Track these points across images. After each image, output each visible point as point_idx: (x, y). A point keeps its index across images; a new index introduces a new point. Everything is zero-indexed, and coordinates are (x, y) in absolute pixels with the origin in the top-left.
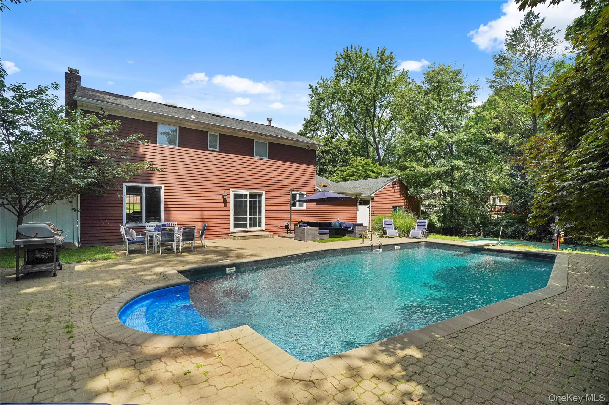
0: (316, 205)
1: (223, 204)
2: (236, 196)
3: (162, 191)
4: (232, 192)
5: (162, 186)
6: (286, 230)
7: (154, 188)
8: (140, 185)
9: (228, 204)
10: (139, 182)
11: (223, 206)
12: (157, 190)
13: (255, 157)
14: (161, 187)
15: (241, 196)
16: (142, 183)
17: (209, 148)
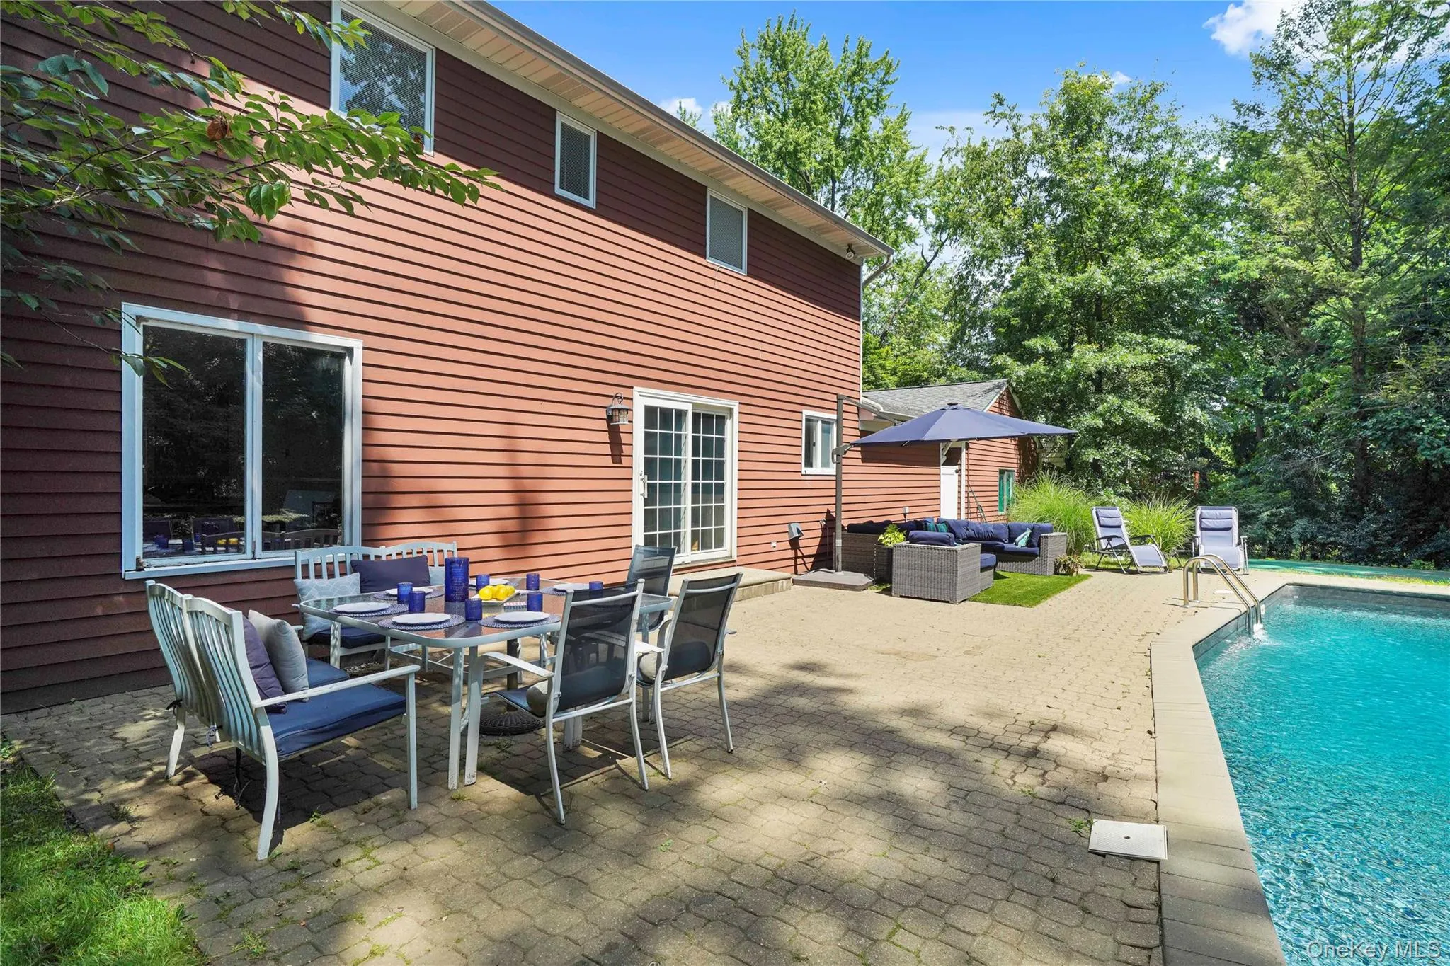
0: (859, 462)
1: (607, 449)
2: (650, 412)
3: (352, 375)
4: (642, 398)
5: (357, 344)
6: (791, 554)
7: (312, 354)
8: (230, 326)
9: (626, 450)
10: (225, 312)
11: (608, 461)
12: (324, 363)
13: (709, 261)
14: (350, 351)
15: (666, 413)
16: (243, 315)
17: (558, 190)
